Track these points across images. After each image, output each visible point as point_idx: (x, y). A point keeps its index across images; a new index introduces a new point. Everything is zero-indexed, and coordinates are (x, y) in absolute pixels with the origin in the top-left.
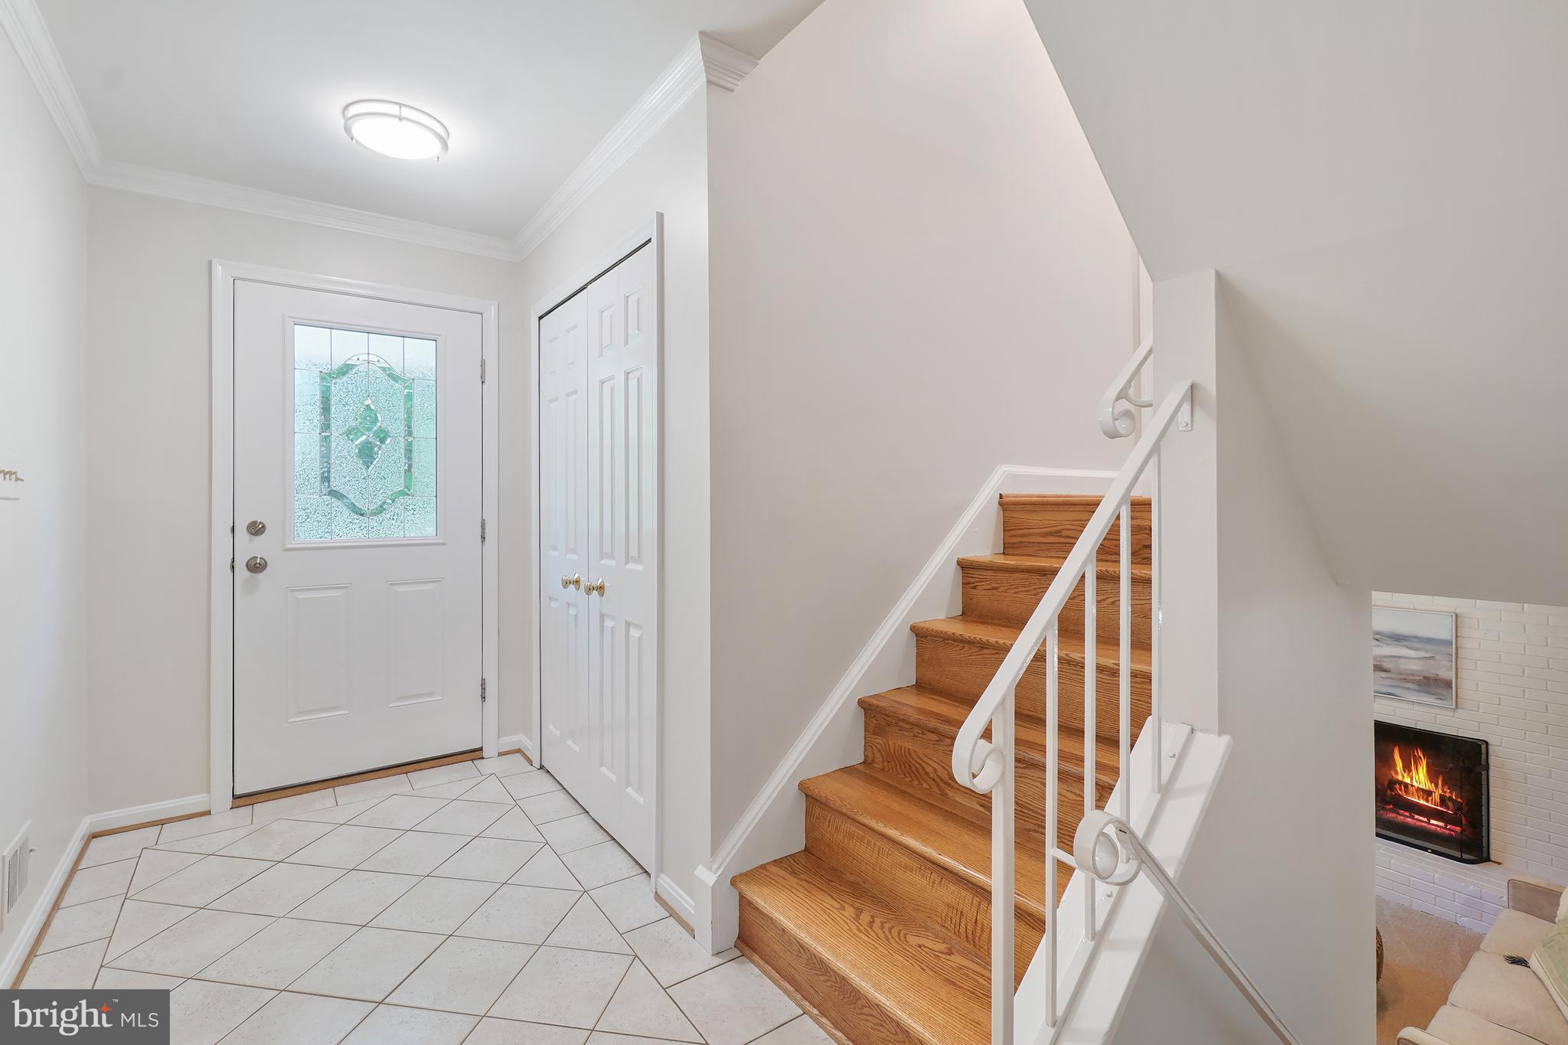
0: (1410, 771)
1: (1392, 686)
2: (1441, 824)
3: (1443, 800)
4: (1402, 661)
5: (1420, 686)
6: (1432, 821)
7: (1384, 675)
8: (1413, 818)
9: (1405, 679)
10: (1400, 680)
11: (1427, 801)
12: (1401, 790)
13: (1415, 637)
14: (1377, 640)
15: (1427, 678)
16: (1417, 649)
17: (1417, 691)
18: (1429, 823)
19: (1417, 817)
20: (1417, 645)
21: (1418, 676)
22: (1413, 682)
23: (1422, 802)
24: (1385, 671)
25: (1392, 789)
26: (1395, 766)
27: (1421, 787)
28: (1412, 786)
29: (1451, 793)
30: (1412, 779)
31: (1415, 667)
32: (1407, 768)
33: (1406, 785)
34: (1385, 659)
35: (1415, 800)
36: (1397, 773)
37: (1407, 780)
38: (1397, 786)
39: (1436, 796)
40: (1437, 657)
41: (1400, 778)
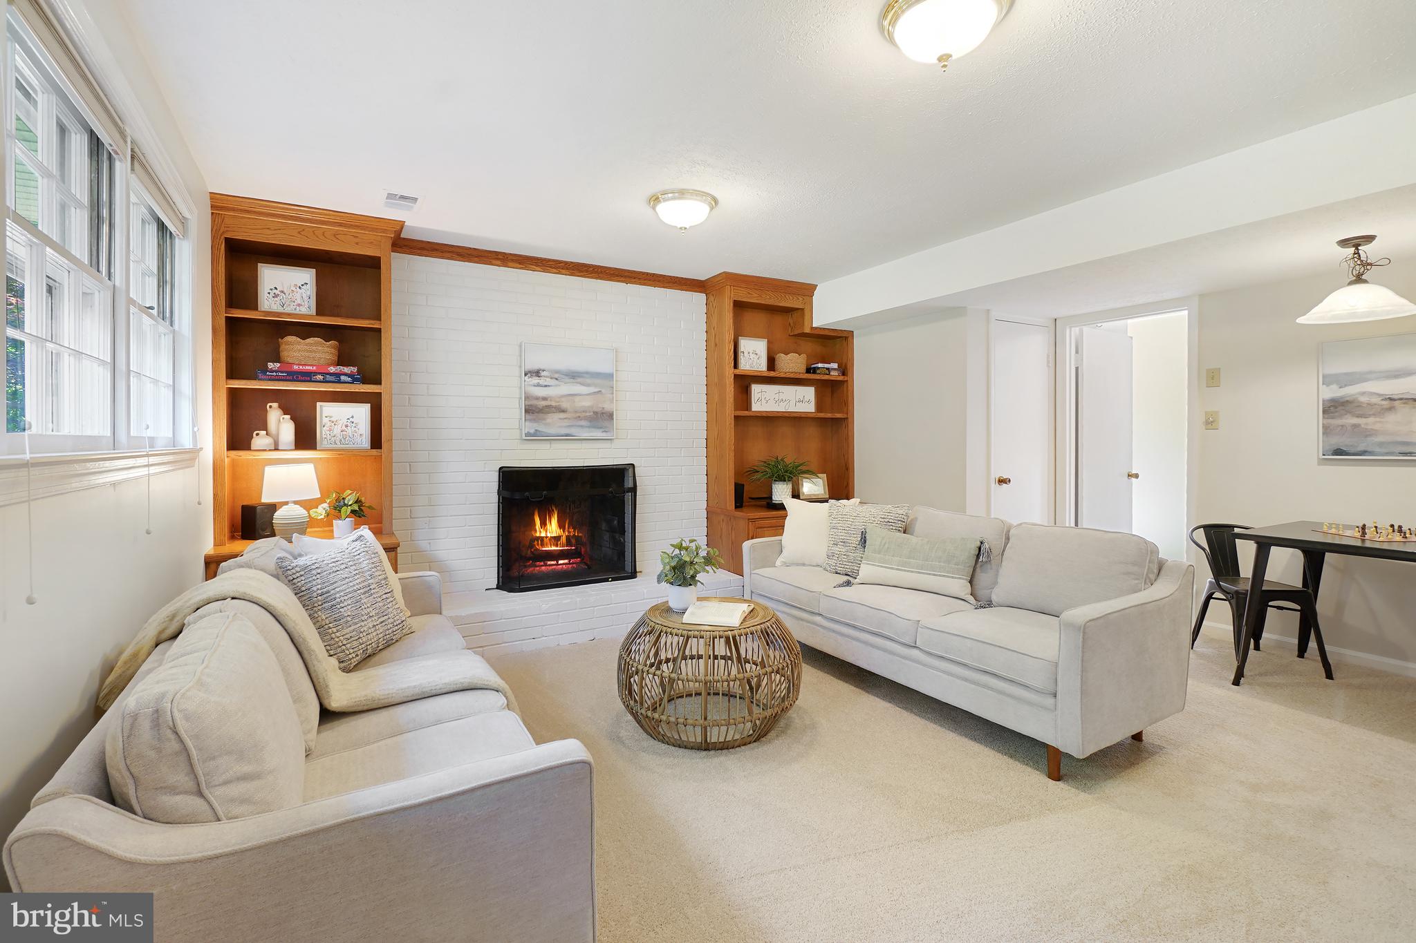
0: (545, 525)
1: (569, 426)
2: (566, 561)
3: (569, 542)
4: (577, 399)
5: (590, 421)
6: (561, 562)
7: (562, 415)
8: (546, 565)
9: (579, 417)
10: (576, 418)
11: (557, 546)
12: (538, 545)
13: (587, 373)
14: (557, 379)
15: (595, 413)
16: (588, 385)
17: (589, 427)
18: (558, 565)
19: (549, 563)
20: (588, 381)
21: (590, 412)
22: (586, 418)
23: (554, 548)
24: (563, 411)
25: (532, 546)
26: (535, 525)
27: (553, 535)
28: (547, 537)
29: (574, 531)
30: (546, 532)
31: (587, 403)
32: (543, 524)
33: (542, 539)
34: (563, 399)
35: (550, 549)
36: (536, 531)
37: (543, 534)
38: (536, 542)
39: (564, 539)
40: (603, 391)
41: (538, 535)
